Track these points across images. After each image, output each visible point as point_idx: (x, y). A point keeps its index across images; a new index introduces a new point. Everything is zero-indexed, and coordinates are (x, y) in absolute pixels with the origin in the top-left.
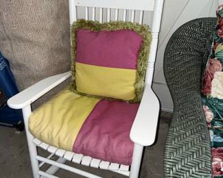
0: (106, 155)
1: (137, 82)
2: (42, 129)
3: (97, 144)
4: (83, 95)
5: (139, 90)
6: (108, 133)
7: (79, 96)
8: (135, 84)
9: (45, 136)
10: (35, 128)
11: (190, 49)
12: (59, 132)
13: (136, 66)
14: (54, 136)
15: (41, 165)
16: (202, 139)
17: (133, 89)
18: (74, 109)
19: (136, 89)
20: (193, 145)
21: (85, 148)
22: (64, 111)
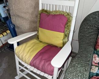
0: (42, 69)
1: (64, 39)
2: (19, 54)
3: (39, 63)
4: (41, 42)
5: (64, 43)
6: (45, 59)
7: (39, 42)
8: (63, 40)
9: (20, 57)
10: (17, 53)
11: (93, 26)
12: (26, 56)
13: (64, 31)
14: (24, 57)
15: (20, 69)
16: (85, 70)
17: (62, 42)
18: (34, 47)
19: (64, 42)
20: (80, 72)
21: (34, 64)
22: (31, 47)
